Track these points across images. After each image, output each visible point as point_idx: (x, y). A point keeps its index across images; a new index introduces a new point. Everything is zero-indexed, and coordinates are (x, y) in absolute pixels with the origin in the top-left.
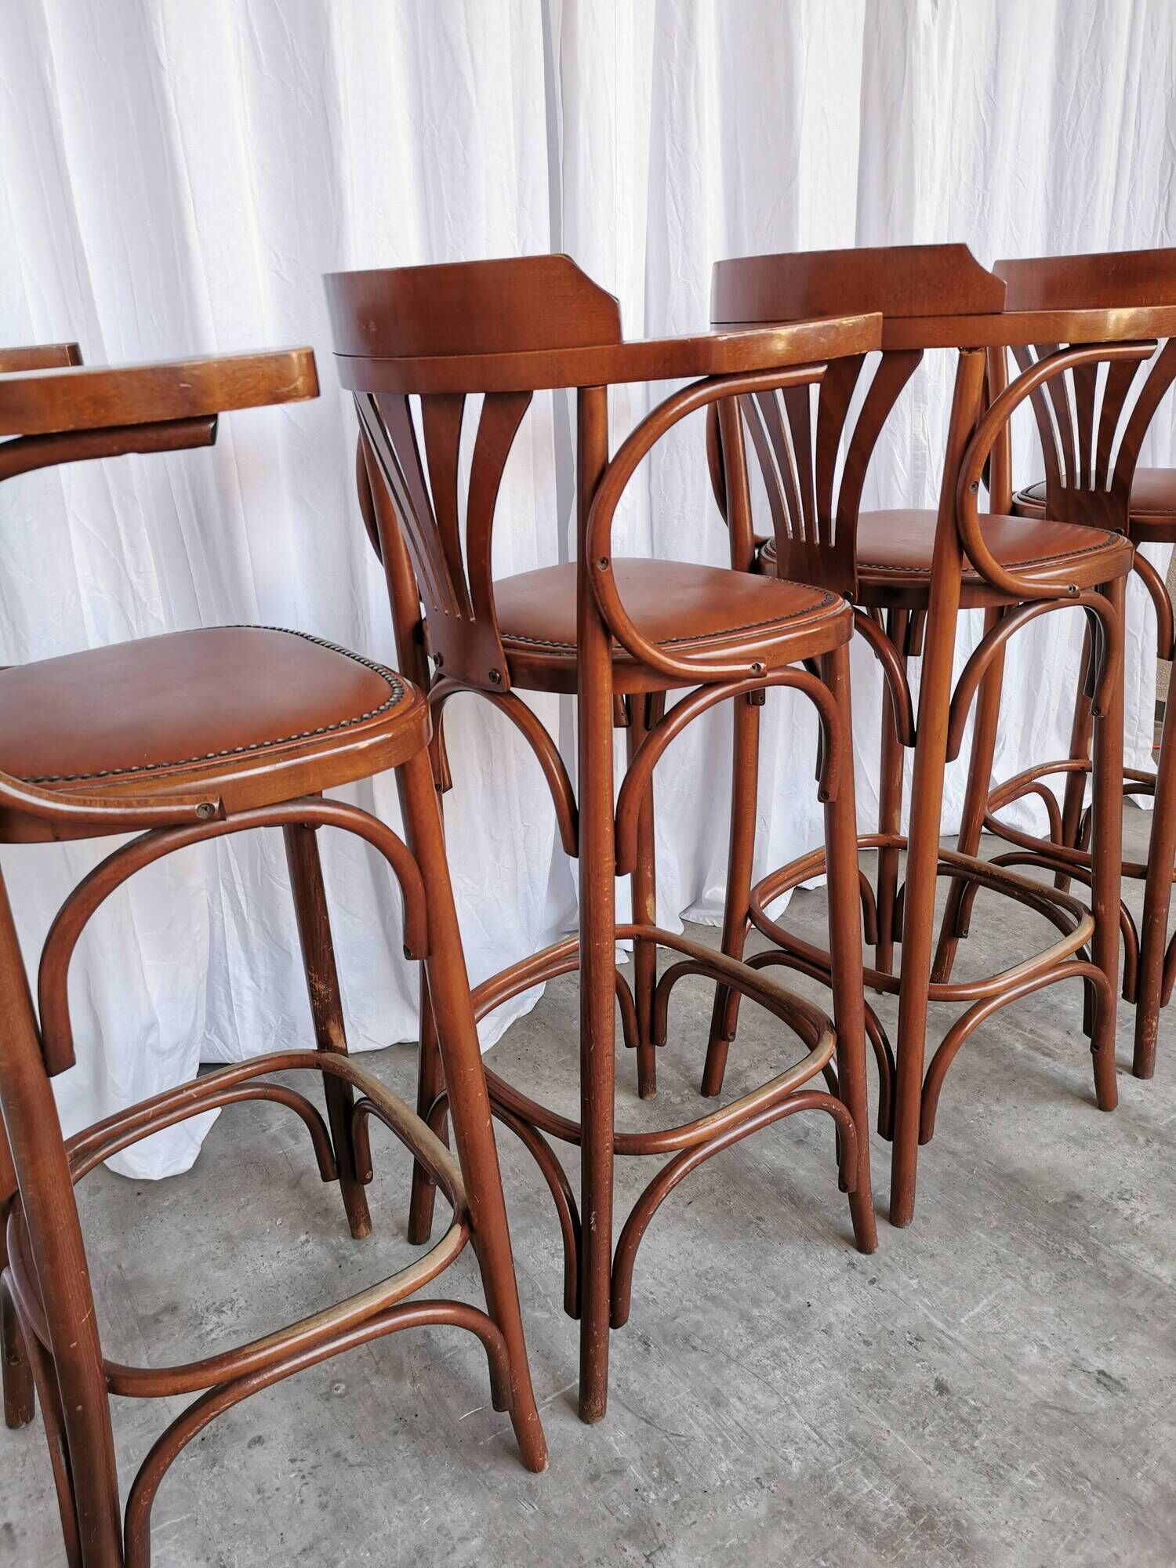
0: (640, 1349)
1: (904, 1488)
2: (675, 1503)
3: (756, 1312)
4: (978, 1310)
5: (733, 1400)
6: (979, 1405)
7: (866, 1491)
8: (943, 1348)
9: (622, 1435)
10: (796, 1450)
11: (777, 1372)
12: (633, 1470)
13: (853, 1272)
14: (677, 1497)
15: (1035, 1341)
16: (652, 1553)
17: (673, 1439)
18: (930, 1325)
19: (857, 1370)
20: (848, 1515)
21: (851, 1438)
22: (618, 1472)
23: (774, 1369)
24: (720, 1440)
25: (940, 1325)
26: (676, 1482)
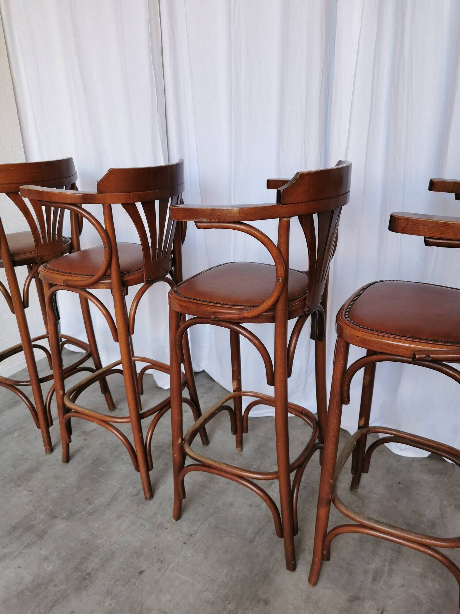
0: (134, 494)
1: (97, 570)
2: (82, 518)
3: (159, 516)
4: (183, 577)
5: (121, 520)
6: (137, 584)
7: (95, 560)
8: (159, 570)
9: (102, 500)
10: (106, 540)
11: (135, 528)
12: (91, 507)
13: (188, 536)
14: (84, 518)
15: (173, 597)
16: (65, 518)
17: (104, 512)
18: (170, 564)
19: (142, 547)
20: (85, 558)
21: (113, 553)
22: (90, 503)
23: (136, 527)
24: (105, 521)
25: (171, 567)
26: (89, 516)
